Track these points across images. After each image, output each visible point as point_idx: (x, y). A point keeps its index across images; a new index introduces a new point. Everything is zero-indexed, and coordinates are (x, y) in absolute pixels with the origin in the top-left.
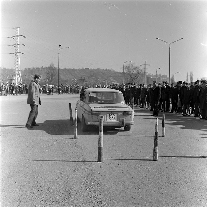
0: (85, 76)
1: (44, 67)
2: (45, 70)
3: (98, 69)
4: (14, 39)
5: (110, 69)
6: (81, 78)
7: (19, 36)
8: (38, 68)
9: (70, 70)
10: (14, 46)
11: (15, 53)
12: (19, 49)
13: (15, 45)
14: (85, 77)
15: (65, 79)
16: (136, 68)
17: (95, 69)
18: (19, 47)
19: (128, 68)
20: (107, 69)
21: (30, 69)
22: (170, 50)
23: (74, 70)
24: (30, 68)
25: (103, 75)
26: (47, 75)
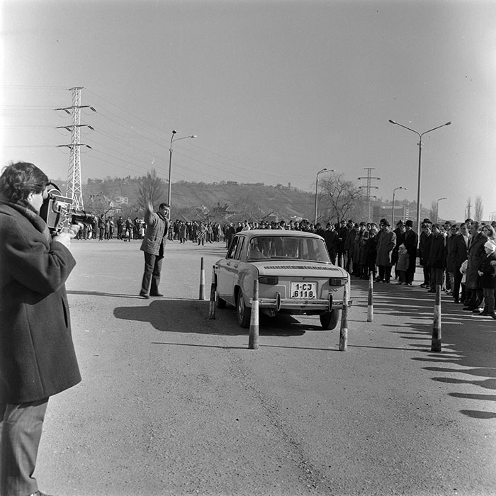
0: (228, 200)
1: (132, 178)
2: (136, 184)
3: (257, 184)
4: (69, 113)
5: (287, 185)
6: (217, 206)
7: (81, 107)
8: (120, 179)
9: (194, 184)
10: (70, 130)
11: (72, 147)
12: (79, 137)
13: (71, 126)
14: (228, 203)
15: (180, 206)
16: (345, 186)
17: (253, 184)
18: (79, 131)
19: (327, 184)
20: (279, 185)
21: (101, 181)
22: (420, 148)
23: (201, 185)
24: (99, 179)
25: (271, 199)
26: (141, 196)
